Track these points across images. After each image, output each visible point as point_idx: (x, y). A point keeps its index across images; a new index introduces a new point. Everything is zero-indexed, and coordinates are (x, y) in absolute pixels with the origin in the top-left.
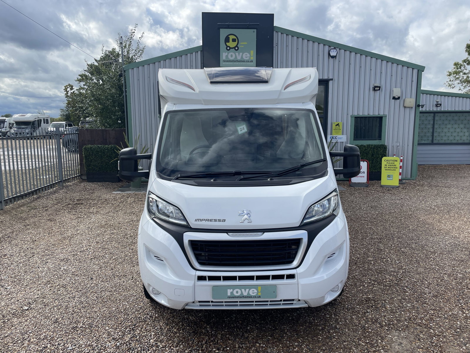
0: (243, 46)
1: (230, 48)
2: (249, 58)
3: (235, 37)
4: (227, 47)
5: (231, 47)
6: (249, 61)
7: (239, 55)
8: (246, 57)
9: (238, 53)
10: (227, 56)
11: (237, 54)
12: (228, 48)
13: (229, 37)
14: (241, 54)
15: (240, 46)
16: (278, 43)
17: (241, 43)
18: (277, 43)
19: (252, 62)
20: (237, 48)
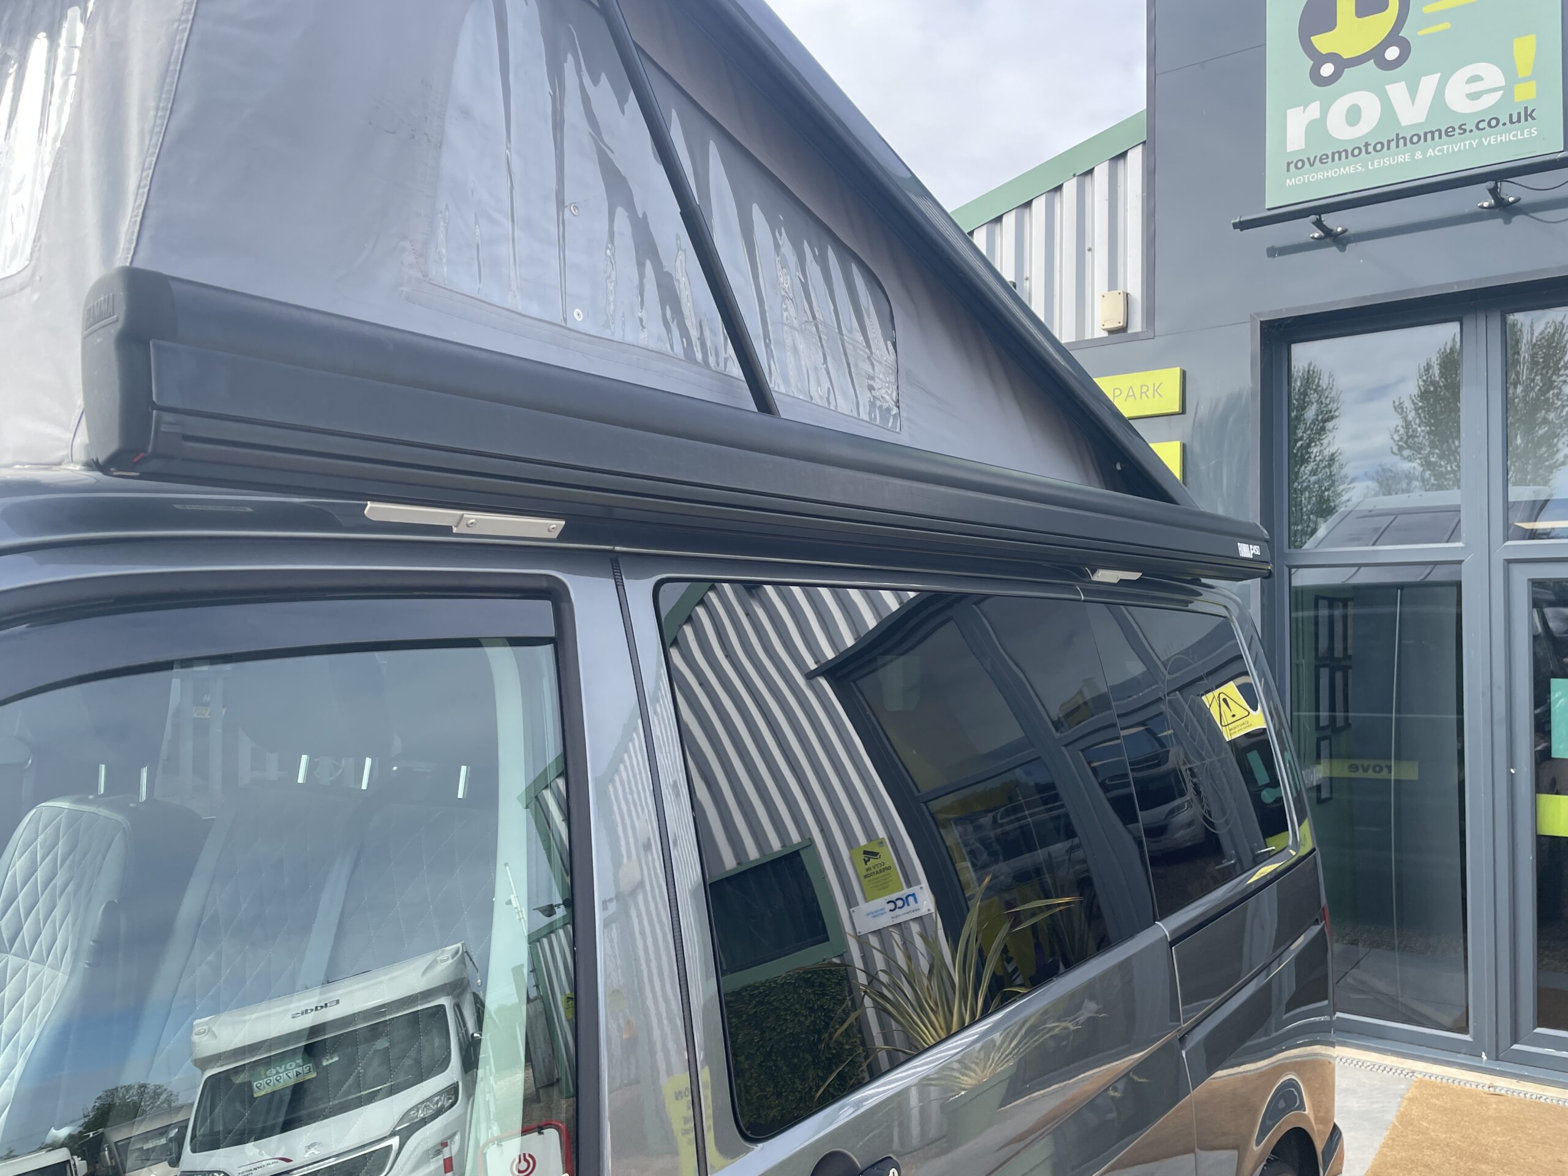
0: (1446, 26)
1: (1342, 64)
2: (1502, 92)
4: (1319, 59)
5: (1346, 56)
6: (1504, 119)
7: (1413, 92)
8: (1473, 96)
9: (1401, 85)
10: (1317, 129)
11: (1397, 91)
12: (1327, 70)
14: (1428, 84)
15: (1420, 33)
17: (1428, 9)
19: (1526, 120)
20: (1392, 53)
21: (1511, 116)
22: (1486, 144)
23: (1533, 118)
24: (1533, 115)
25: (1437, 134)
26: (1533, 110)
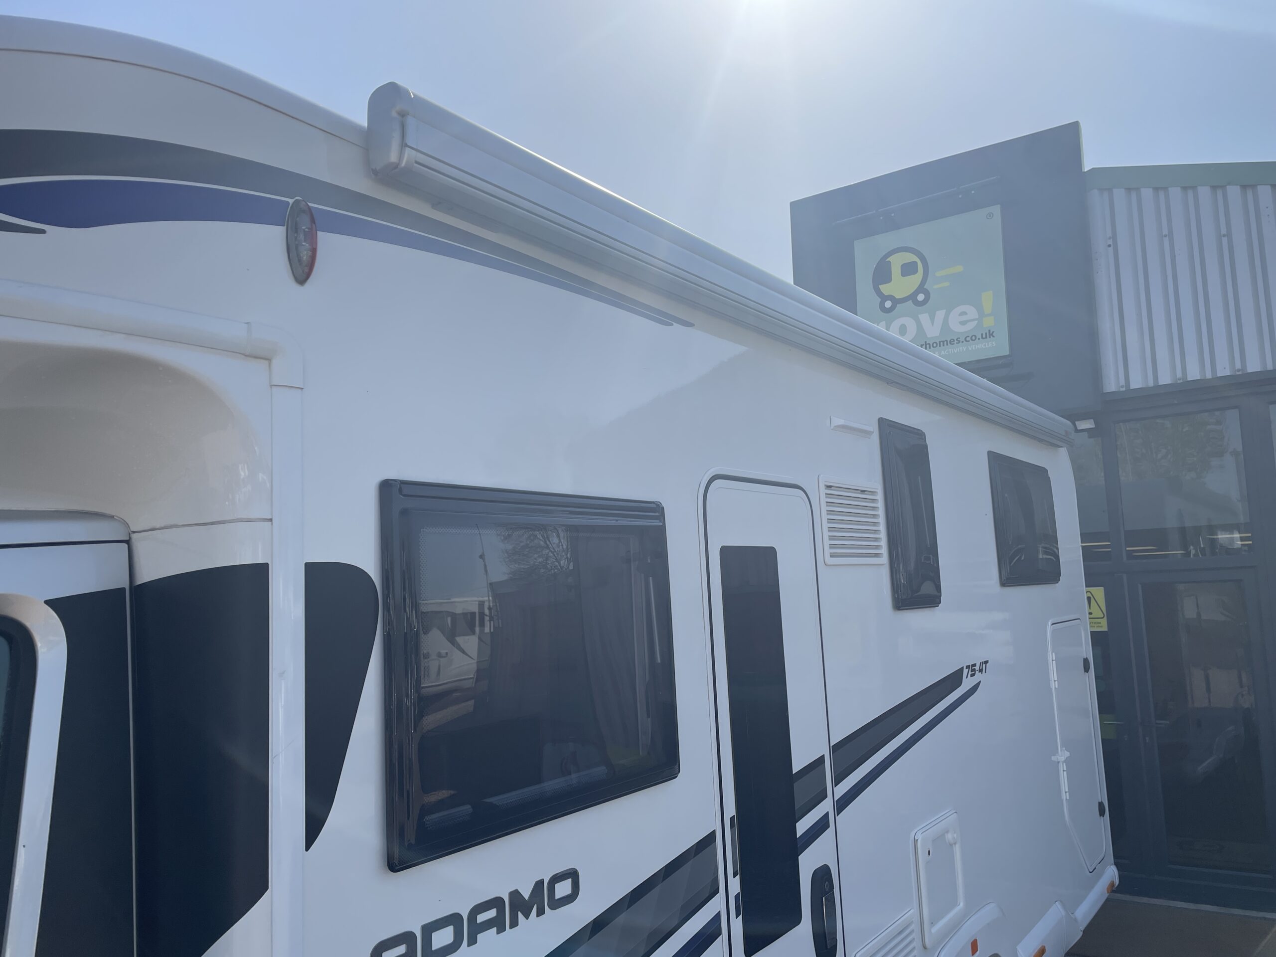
0: (947, 284)
1: (896, 302)
2: (977, 322)
3: (911, 257)
4: (884, 298)
5: (898, 295)
6: (979, 336)
7: (932, 319)
8: (963, 323)
9: (927, 314)
11: (924, 318)
12: (888, 304)
13: (889, 262)
14: (940, 314)
15: (936, 287)
16: (1114, 237)
17: (938, 274)
18: (1109, 233)
19: (990, 337)
20: (921, 297)
21: (982, 334)
22: (970, 349)
23: (994, 337)
24: (994, 334)
25: (945, 342)
26: (993, 332)
